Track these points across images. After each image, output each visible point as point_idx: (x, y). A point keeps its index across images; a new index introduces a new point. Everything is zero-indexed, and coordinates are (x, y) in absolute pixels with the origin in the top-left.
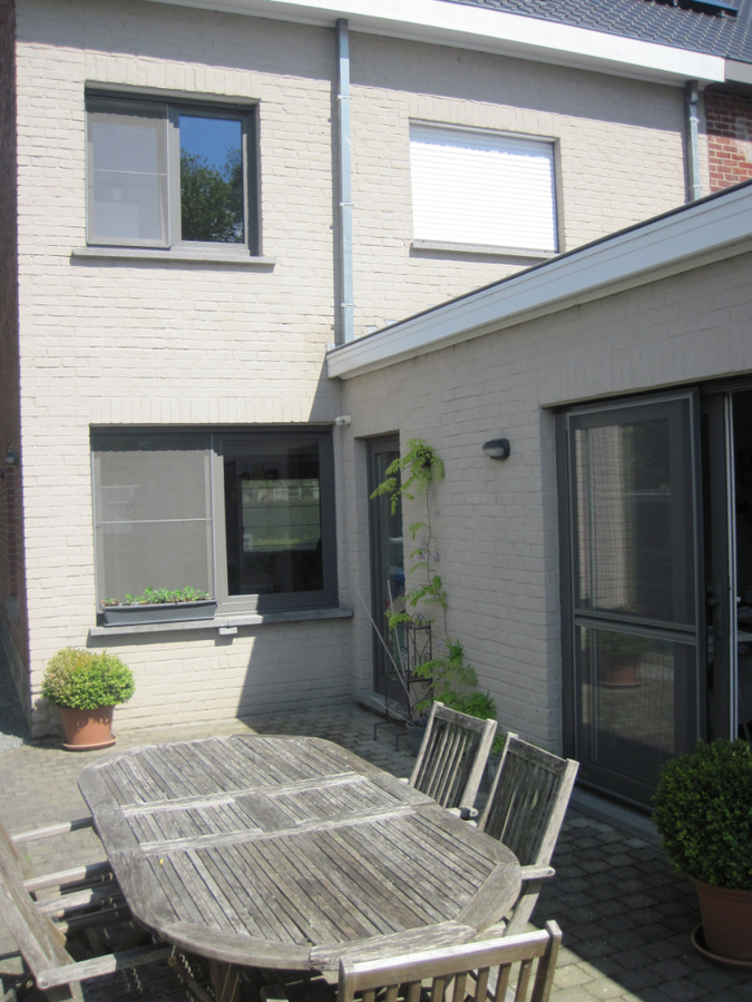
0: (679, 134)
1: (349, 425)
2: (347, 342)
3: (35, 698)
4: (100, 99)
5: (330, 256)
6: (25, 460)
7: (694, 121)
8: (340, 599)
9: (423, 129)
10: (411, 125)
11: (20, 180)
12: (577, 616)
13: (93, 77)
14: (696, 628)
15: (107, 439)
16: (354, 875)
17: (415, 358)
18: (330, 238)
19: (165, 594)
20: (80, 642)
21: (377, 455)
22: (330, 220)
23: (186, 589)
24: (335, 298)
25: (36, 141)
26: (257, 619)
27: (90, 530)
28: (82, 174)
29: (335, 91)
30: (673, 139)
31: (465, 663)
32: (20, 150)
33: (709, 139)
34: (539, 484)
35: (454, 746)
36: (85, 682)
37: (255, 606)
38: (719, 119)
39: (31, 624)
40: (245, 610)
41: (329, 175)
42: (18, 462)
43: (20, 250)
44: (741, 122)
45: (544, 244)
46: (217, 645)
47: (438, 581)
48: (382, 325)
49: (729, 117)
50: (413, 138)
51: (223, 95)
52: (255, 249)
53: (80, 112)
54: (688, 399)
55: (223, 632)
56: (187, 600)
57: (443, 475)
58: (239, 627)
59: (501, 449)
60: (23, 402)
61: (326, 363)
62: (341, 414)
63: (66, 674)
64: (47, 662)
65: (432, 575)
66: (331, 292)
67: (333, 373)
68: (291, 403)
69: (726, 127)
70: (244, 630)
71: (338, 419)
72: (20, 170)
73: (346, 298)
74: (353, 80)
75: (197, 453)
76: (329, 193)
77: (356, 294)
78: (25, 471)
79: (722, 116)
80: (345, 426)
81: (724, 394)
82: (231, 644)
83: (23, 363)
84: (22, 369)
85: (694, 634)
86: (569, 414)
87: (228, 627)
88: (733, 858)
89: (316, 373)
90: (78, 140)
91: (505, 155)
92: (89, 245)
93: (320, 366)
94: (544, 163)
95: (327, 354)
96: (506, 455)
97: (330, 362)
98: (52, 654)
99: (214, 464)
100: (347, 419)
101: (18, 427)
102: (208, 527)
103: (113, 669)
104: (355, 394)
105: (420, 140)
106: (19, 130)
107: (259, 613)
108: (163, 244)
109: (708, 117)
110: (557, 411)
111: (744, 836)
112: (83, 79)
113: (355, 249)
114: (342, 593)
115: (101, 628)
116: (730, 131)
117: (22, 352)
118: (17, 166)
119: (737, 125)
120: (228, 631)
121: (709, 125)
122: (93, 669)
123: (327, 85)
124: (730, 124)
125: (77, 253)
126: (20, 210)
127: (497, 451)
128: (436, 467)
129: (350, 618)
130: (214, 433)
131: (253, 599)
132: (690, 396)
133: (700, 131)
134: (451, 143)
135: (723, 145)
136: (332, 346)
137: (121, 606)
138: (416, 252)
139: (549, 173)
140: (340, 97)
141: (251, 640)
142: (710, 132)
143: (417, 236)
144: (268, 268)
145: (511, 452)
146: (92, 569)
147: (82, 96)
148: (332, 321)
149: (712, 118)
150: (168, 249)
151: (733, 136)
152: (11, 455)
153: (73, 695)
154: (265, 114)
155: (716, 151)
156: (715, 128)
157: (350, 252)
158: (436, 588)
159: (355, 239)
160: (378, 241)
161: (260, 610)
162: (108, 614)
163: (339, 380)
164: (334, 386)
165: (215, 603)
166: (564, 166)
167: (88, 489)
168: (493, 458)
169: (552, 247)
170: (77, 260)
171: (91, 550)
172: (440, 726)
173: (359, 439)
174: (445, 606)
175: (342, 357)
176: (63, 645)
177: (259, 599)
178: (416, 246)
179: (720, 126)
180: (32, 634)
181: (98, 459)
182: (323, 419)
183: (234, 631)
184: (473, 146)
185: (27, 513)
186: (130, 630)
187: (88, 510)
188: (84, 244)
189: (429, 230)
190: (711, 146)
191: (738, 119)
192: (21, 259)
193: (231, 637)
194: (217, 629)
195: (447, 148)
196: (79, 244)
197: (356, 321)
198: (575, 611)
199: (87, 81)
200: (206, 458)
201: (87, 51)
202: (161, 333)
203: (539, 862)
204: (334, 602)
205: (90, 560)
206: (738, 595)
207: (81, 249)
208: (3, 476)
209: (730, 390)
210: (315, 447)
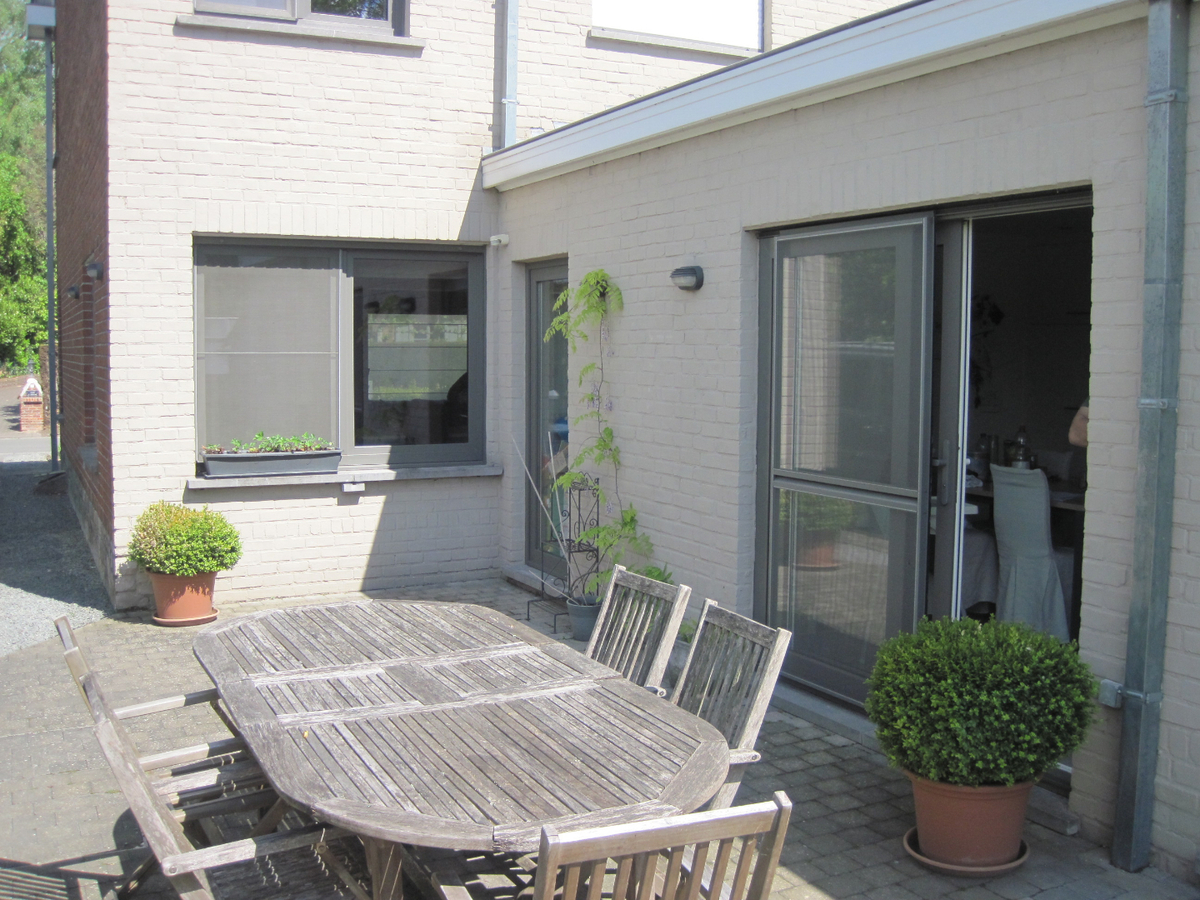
1: (506, 246)
2: (507, 146)
3: (119, 562)
5: (491, 41)
6: (112, 273)
8: (489, 454)
12: (776, 477)
14: (918, 493)
15: (213, 250)
16: (533, 751)
17: (591, 167)
18: (492, 19)
19: (280, 440)
20: (176, 496)
21: (538, 282)
23: (304, 436)
24: (494, 91)
26: (390, 475)
27: (190, 361)
31: (639, 531)
34: (737, 321)
35: (636, 619)
36: (182, 543)
37: (386, 459)
39: (116, 473)
40: (374, 463)
42: (103, 276)
43: (111, 13)
45: (747, 41)
46: (339, 505)
47: (610, 433)
48: (550, 128)
52: (400, 28)
54: (921, 225)
55: (348, 488)
56: (306, 449)
57: (621, 306)
58: (367, 483)
59: (693, 278)
60: (112, 202)
61: (481, 170)
62: (497, 233)
63: (159, 533)
64: (135, 519)
65: (603, 426)
66: (490, 85)
67: (489, 182)
68: (439, 217)
70: (373, 487)
71: (493, 239)
73: (508, 93)
75: (323, 272)
77: (520, 89)
78: (113, 287)
80: (501, 247)
81: (963, 221)
82: (356, 502)
83: (112, 153)
84: (110, 161)
85: (915, 499)
86: (776, 239)
87: (354, 483)
89: (468, 181)
92: (197, 12)
93: (475, 173)
95: (483, 159)
96: (699, 285)
97: (485, 170)
98: (141, 509)
99: (341, 286)
100: (504, 239)
101: (105, 232)
102: (333, 362)
103: (216, 529)
104: (514, 209)
107: (390, 468)
108: (288, 16)
110: (764, 234)
111: (973, 724)
113: (522, 34)
114: (491, 449)
115: (202, 480)
117: (111, 141)
120: (354, 488)
122: (192, 527)
125: (183, 21)
127: (689, 280)
128: (612, 296)
129: (499, 477)
130: (344, 249)
131: (383, 450)
132: (923, 221)
136: (489, 150)
137: (225, 454)
138: (594, 41)
141: (381, 499)
143: (595, 23)
144: (415, 51)
145: (705, 282)
146: (191, 409)
148: (490, 120)
150: (295, 22)
152: (94, 266)
153: (168, 558)
157: (515, 38)
158: (608, 443)
159: (522, 23)
160: (548, 26)
161: (393, 464)
162: (210, 462)
163: (495, 191)
164: (490, 198)
165: (339, 454)
167: (189, 312)
168: (683, 288)
169: (755, 44)
170: (182, 29)
171: (191, 385)
172: (622, 594)
173: (518, 263)
174: (618, 464)
175: (500, 164)
176: (156, 498)
177: (392, 452)
178: (595, 34)
180: (116, 484)
181: (202, 277)
182: (475, 238)
183: (361, 488)
185: (113, 337)
186: (236, 483)
187: (190, 337)
188: (192, 11)
192: (111, 25)
193: (359, 494)
194: (341, 485)
196: (186, 12)
197: (520, 122)
198: (774, 471)
200: (333, 279)
202: (283, 124)
203: (742, 745)
204: (480, 457)
205: (191, 397)
206: (969, 456)
207: (188, 18)
208: (77, 296)
209: (971, 216)
210: (465, 271)
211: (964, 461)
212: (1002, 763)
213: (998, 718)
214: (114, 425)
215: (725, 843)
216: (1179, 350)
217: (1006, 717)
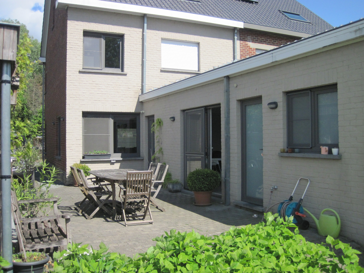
0: (232, 41)
1: (144, 113)
2: (144, 93)
3: (67, 175)
4: (87, 34)
5: (141, 72)
6: (67, 119)
7: (236, 37)
9: (164, 40)
10: (162, 39)
11: (67, 53)
12: (186, 153)
13: (85, 29)
14: (203, 153)
15: (86, 114)
17: (158, 98)
18: (141, 67)
19: (99, 152)
20: (79, 162)
21: (150, 120)
22: (141, 63)
23: (104, 151)
25: (71, 44)
26: (121, 159)
27: (81, 136)
28: (82, 52)
29: (143, 32)
30: (230, 42)
32: (67, 46)
33: (240, 42)
34: (180, 126)
35: (153, 169)
37: (120, 156)
38: (243, 37)
39: (67, 158)
40: (118, 156)
41: (141, 52)
42: (65, 120)
43: (67, 70)
44: (249, 38)
45: (195, 68)
46: (110, 165)
47: (161, 149)
48: (153, 89)
49: (246, 36)
50: (162, 42)
51: (116, 33)
52: (122, 70)
53: (82, 37)
54: (203, 110)
55: (112, 161)
56: (104, 153)
57: (163, 125)
58: (116, 161)
59: (173, 119)
60: (67, 105)
61: (139, 98)
62: (142, 110)
64: (70, 167)
65: (160, 147)
66: (141, 81)
67: (140, 100)
68: (130, 107)
69: (245, 39)
70: (117, 161)
71: (141, 112)
72: (67, 51)
73: (144, 82)
74: (147, 29)
75: (107, 118)
76: (141, 57)
77: (146, 81)
78: (67, 122)
79: (244, 36)
80: (143, 113)
81: (210, 109)
82: (114, 164)
83: (67, 96)
84: (67, 98)
85: (203, 154)
86: (185, 112)
87: (113, 160)
88: (197, 185)
89: (137, 101)
90: (81, 44)
91: (186, 47)
92: (83, 69)
93: (137, 99)
94: (196, 48)
95: (139, 96)
96: (174, 120)
97: (140, 98)
98: (71, 165)
99: (111, 121)
100: (143, 112)
101: (65, 111)
102: (109, 137)
103: (87, 168)
104: (145, 105)
105: (164, 43)
106: (68, 41)
107: (121, 158)
108: (100, 69)
109: (240, 36)
110: (183, 111)
111: (198, 181)
112: (83, 29)
113: (146, 70)
114: (141, 154)
115: (83, 159)
116: (246, 40)
117: (67, 94)
118: (67, 50)
119: (248, 38)
120: (113, 161)
121: (240, 38)
123: (141, 30)
124: (246, 38)
126: (67, 60)
127: (172, 119)
128: (161, 123)
129: (143, 160)
130: (111, 114)
131: (120, 154)
132: (203, 109)
133: (237, 40)
134: (172, 44)
135: (244, 43)
136: (140, 94)
137: (88, 154)
138: (162, 71)
139: (197, 51)
140: (144, 33)
141: (119, 164)
142: (240, 40)
143: (162, 67)
144: (125, 75)
146: (82, 145)
147: (82, 33)
148: (141, 88)
149: (241, 37)
150: (102, 70)
151: (247, 41)
154: (126, 37)
155: (242, 45)
156: (242, 39)
157: (145, 71)
158: (161, 150)
159: (147, 68)
160: (153, 68)
162: (85, 156)
163: (142, 102)
164: (141, 103)
165: (110, 155)
166: (201, 50)
167: (81, 126)
168: (172, 121)
169: (197, 70)
170: (80, 72)
171: (82, 141)
172: (152, 166)
173: (146, 117)
174: (163, 154)
175: (142, 97)
176: (75, 163)
177: (122, 155)
178: (162, 70)
179: (243, 38)
180: (67, 160)
181: (84, 119)
182: (138, 111)
183: (115, 161)
184: (178, 44)
185: (67, 131)
186: (90, 160)
187: (81, 131)
189: (165, 65)
190: (240, 44)
191: (248, 37)
192: (67, 72)
193: (114, 163)
194: (111, 161)
195: (171, 45)
196: (81, 69)
197: (146, 88)
198: (186, 152)
199: (84, 30)
200: (109, 120)
201: (84, 22)
202: (99, 90)
203: (162, 180)
204: (139, 156)
205: (81, 143)
206: (212, 147)
207: (81, 70)
208: (54, 124)
209: (211, 107)
210: (136, 118)
211: (211, 148)
212: (203, 187)
213: (201, 180)
214: (67, 148)
215: (146, 175)
216: (230, 128)
217: (202, 180)
